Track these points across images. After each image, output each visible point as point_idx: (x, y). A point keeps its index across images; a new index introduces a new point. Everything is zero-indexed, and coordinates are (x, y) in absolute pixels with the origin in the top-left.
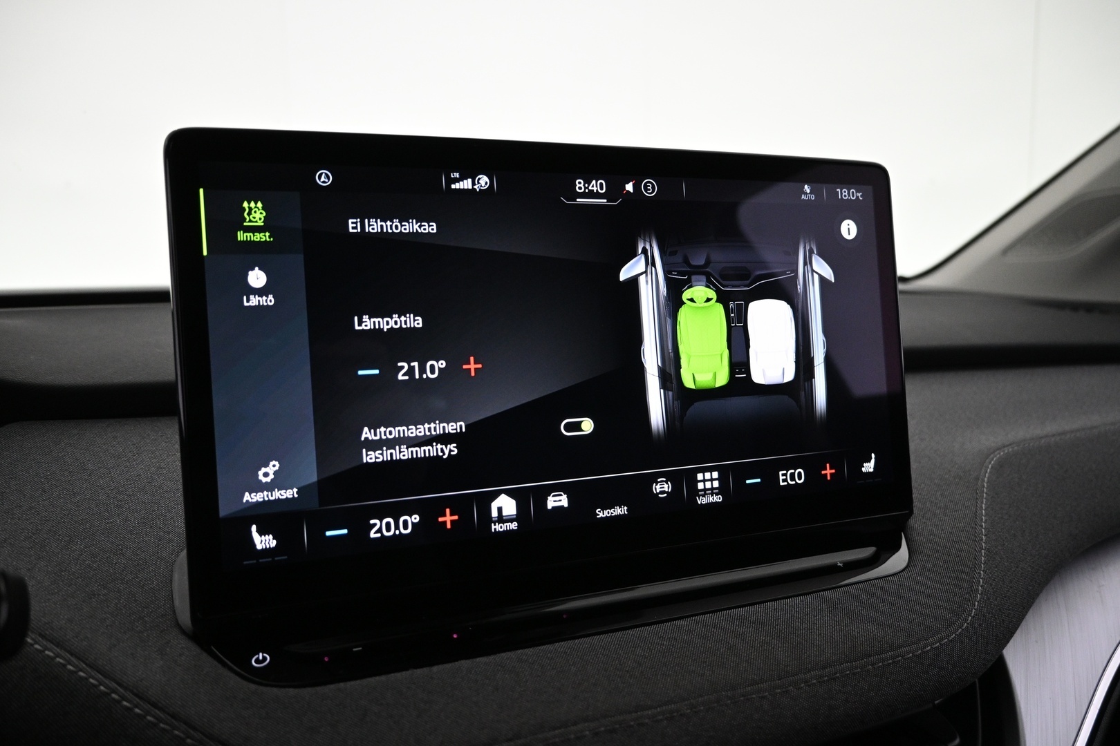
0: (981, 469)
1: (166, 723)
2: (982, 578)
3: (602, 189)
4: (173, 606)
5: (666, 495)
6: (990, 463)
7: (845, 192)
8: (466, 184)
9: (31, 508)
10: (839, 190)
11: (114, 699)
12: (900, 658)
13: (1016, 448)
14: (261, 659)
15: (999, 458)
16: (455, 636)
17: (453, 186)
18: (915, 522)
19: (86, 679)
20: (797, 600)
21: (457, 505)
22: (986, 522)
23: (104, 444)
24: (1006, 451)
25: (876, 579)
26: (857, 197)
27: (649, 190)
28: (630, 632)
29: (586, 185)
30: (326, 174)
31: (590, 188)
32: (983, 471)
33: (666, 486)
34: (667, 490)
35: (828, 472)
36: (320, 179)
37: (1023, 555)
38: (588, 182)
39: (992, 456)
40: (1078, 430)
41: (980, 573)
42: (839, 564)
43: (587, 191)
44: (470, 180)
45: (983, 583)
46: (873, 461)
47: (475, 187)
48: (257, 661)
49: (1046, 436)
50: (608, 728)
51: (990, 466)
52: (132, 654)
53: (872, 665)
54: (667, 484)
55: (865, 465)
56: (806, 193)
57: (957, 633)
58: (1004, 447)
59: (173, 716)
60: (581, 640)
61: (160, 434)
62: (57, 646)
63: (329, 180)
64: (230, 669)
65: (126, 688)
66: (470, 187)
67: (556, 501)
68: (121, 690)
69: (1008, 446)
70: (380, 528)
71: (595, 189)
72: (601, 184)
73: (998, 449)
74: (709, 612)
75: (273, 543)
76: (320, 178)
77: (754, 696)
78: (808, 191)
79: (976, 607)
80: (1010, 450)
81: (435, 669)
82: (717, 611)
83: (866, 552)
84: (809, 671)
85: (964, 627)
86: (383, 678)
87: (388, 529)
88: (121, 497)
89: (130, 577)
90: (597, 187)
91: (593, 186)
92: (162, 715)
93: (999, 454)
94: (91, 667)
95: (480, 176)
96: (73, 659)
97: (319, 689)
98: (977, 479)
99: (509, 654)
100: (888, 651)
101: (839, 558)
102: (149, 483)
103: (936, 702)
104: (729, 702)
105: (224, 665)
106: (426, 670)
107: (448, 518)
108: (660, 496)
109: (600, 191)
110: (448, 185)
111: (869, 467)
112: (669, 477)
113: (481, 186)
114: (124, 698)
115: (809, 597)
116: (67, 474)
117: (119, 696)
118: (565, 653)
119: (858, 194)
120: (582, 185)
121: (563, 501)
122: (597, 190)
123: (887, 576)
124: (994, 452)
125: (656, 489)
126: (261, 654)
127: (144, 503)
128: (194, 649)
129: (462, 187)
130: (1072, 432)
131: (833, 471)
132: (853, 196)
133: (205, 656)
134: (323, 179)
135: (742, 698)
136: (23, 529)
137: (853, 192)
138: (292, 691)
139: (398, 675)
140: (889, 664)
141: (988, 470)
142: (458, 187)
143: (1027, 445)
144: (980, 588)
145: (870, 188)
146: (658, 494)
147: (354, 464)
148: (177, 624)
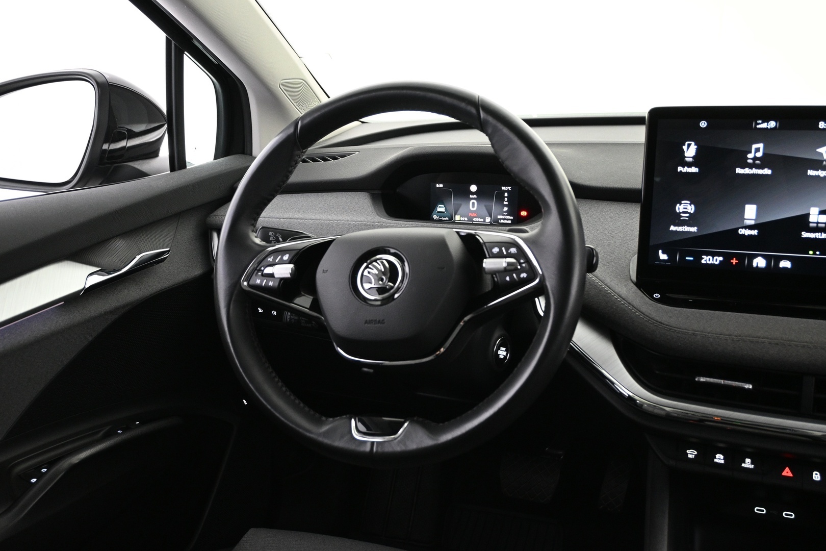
4: (630, 273)
8: (764, 125)
14: (656, 296)
17: (758, 126)
21: (740, 257)
29: (825, 125)
30: (705, 123)
36: (701, 125)
44: (766, 124)
47: (768, 127)
52: (617, 284)
59: (629, 303)
63: (705, 125)
64: (647, 296)
66: (766, 127)
67: (785, 264)
70: (706, 260)
75: (667, 258)
87: (709, 261)
89: (616, 262)
95: (771, 122)
105: (645, 294)
107: (734, 261)
110: (755, 126)
113: (771, 126)
120: (822, 125)
121: (788, 265)
126: (657, 294)
128: (634, 288)
129: (762, 127)
133: (639, 291)
134: (703, 125)
138: (667, 306)
139: (703, 311)
142: (760, 127)
147: (700, 234)
148: (631, 280)
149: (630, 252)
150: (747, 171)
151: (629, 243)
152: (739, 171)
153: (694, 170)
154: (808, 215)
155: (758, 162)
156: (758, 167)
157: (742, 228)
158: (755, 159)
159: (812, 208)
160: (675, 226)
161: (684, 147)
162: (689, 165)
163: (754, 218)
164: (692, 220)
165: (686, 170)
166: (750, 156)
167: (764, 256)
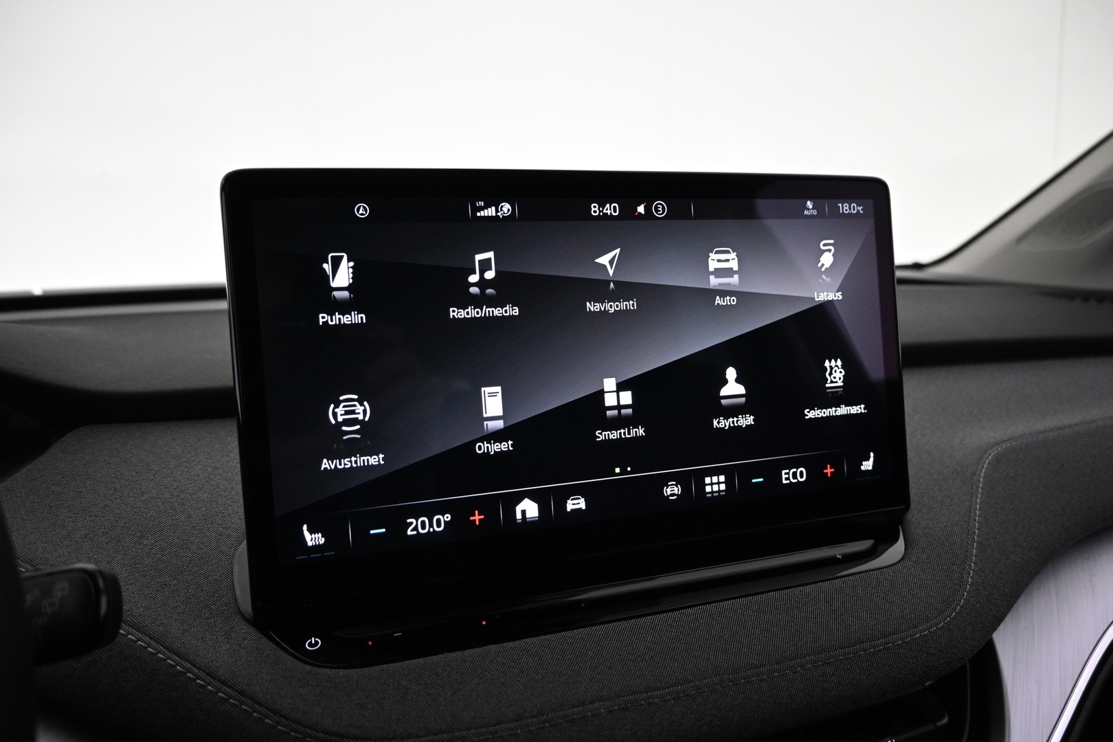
0: (978, 464)
1: (236, 700)
2: (972, 570)
3: (615, 211)
4: (234, 595)
5: (675, 497)
6: (987, 458)
7: (846, 206)
8: (491, 212)
9: (106, 506)
10: (840, 205)
11: (189, 677)
12: (890, 645)
13: (1014, 443)
14: (313, 643)
15: (996, 453)
16: (484, 623)
17: (478, 214)
18: (913, 516)
19: (165, 660)
20: (797, 590)
21: (486, 506)
22: (979, 516)
23: (165, 446)
24: (1004, 447)
25: (872, 570)
26: (858, 211)
27: (660, 211)
28: (642, 620)
29: (601, 209)
30: (364, 207)
31: (605, 211)
32: (980, 466)
33: (676, 489)
34: (677, 493)
35: (829, 471)
36: (358, 212)
37: (1015, 547)
38: (602, 205)
39: (990, 451)
40: (1076, 425)
41: (970, 565)
42: (838, 556)
43: (601, 214)
44: (493, 208)
45: (973, 574)
46: (872, 459)
47: (499, 214)
48: (310, 645)
49: (1045, 431)
50: (621, 706)
51: (987, 461)
52: (202, 638)
53: (864, 650)
54: (677, 487)
55: (864, 463)
56: (809, 209)
57: (946, 622)
58: (1003, 442)
59: (241, 693)
60: (598, 627)
61: (214, 436)
62: (138, 632)
63: (366, 212)
64: (287, 652)
65: (199, 669)
66: (494, 214)
67: (576, 504)
68: (195, 670)
69: (1006, 441)
70: (416, 526)
71: (609, 212)
72: (615, 207)
73: (997, 444)
74: (715, 602)
75: (322, 541)
76: (358, 210)
77: (754, 679)
78: (811, 207)
79: (965, 597)
80: (1009, 445)
81: (467, 652)
82: (722, 601)
83: (865, 544)
84: (805, 656)
85: (953, 616)
86: (421, 660)
87: (423, 527)
88: (183, 496)
89: (195, 569)
90: (610, 210)
91: (607, 210)
92: (231, 693)
93: (997, 449)
94: (168, 650)
95: (503, 204)
96: (153, 643)
97: (366, 670)
98: (974, 474)
99: (533, 639)
100: (879, 638)
101: (838, 551)
102: (207, 482)
103: (927, 684)
104: (731, 684)
105: (282, 648)
106: (459, 653)
107: (477, 517)
108: (670, 498)
109: (614, 214)
110: (474, 213)
111: (868, 465)
112: (679, 479)
113: (504, 213)
114: (198, 677)
115: (808, 588)
116: (134, 474)
117: (193, 674)
118: (583, 639)
119: (859, 208)
120: (596, 209)
121: (581, 504)
122: (611, 213)
123: (883, 568)
124: (993, 447)
125: (666, 492)
126: (313, 639)
127: (204, 501)
128: (254, 634)
129: (486, 215)
130: (1070, 426)
131: (833, 470)
132: (854, 210)
133: (265, 641)
134: (361, 212)
135: (743, 681)
136: (100, 525)
137: (854, 206)
138: (342, 672)
140: (880, 650)
141: (985, 466)
142: (482, 215)
143: (1025, 440)
144: (970, 579)
145: (870, 202)
146: (668, 496)
147: (393, 470)
148: (240, 612)
149: (229, 536)
150: (472, 312)
151: (226, 513)
152: (456, 313)
153: (356, 318)
154: (601, 394)
155: (490, 291)
156: (493, 302)
157: (482, 440)
158: (482, 283)
159: (605, 380)
160: (331, 458)
161: (325, 266)
162: (344, 307)
163: (500, 413)
164: (370, 438)
165: (337, 319)
166: (473, 279)
167: (533, 496)
